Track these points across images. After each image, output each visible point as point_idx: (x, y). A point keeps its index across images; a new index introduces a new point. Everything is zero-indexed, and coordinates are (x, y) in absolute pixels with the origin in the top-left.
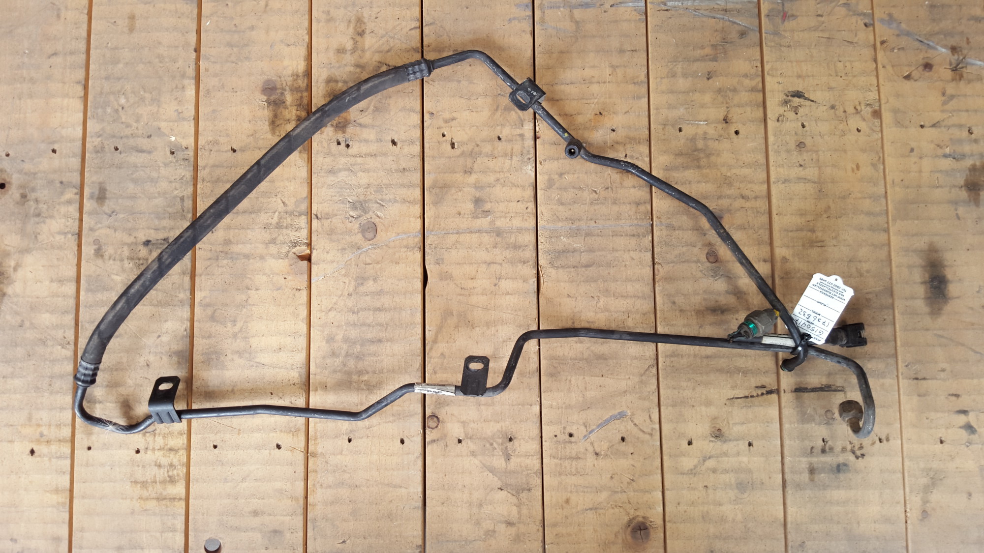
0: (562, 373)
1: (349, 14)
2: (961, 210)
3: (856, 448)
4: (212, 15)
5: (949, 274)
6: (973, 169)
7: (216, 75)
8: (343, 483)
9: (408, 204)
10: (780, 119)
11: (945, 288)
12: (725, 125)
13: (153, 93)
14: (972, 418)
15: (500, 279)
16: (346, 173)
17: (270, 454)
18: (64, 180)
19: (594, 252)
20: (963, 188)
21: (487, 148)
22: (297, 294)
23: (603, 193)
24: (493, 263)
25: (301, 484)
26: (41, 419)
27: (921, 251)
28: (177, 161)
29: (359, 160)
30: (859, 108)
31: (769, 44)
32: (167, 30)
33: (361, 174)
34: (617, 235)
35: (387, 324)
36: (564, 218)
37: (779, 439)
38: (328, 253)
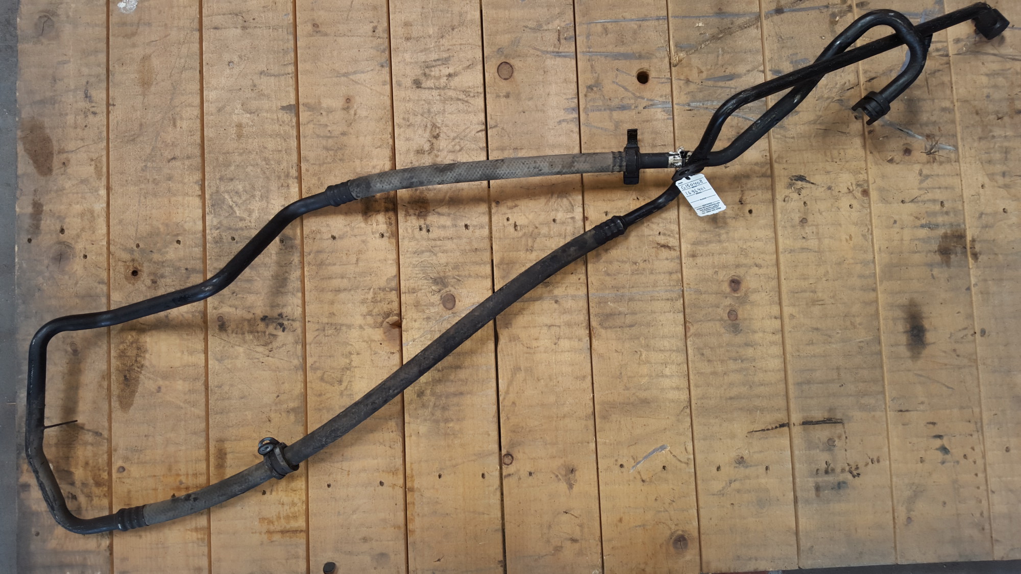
0: (613, 415)
1: (425, 120)
2: (936, 271)
3: (853, 469)
4: (308, 122)
5: (926, 324)
6: (945, 237)
7: (314, 175)
8: (436, 512)
9: (480, 279)
10: (786, 199)
11: (923, 336)
12: (740, 206)
13: (262, 191)
14: (945, 442)
15: (559, 338)
16: (428, 254)
17: (375, 490)
18: (189, 267)
19: (636, 314)
20: (937, 253)
21: (544, 230)
22: (392, 356)
23: (642, 265)
24: (553, 326)
25: (402, 514)
26: (180, 470)
27: (904, 306)
28: (286, 249)
29: (438, 243)
30: (851, 188)
31: (776, 136)
32: (271, 136)
33: (440, 254)
34: (654, 300)
35: (467, 379)
36: (610, 286)
37: (791, 464)
38: (415, 321)
